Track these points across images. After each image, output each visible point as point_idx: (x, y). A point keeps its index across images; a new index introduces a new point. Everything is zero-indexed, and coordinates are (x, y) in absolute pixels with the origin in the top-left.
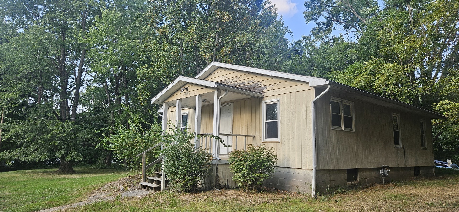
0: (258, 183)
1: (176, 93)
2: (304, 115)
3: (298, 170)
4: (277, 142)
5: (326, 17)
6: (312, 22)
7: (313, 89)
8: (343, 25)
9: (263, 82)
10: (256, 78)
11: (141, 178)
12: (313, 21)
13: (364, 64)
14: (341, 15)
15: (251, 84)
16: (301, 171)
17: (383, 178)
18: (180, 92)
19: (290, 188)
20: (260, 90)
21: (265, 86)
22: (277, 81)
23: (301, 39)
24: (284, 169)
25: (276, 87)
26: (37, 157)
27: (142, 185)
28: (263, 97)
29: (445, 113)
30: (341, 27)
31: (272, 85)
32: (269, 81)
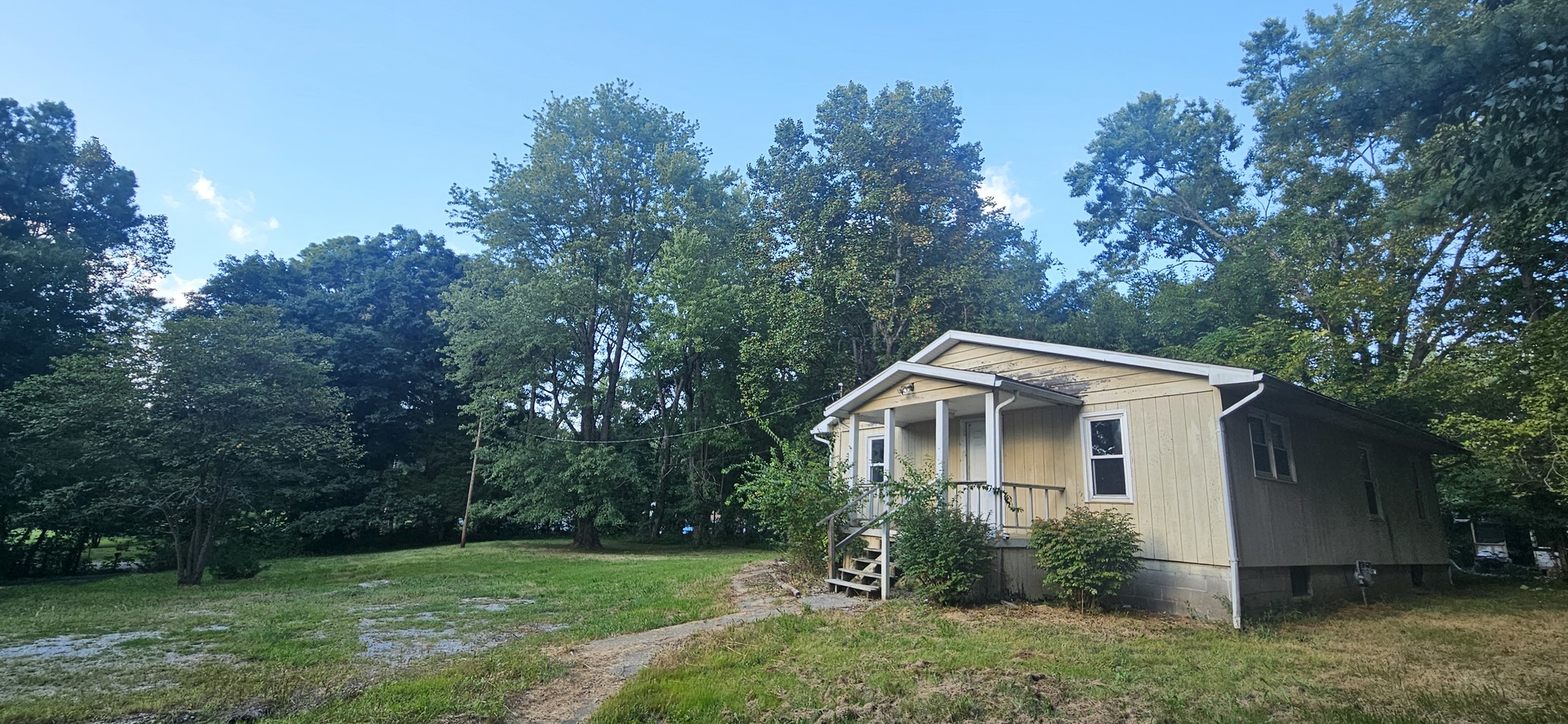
0: (1109, 592)
1: (884, 396)
2: (1195, 446)
3: (1187, 565)
4: (1125, 504)
5: (1125, 232)
6: (1095, 241)
7: (1217, 392)
8: (1165, 248)
9: (1078, 373)
10: (1061, 365)
11: (827, 571)
12: (1098, 239)
13: (1244, 332)
14: (1159, 227)
15: (1049, 378)
16: (1196, 569)
17: (1363, 589)
18: (895, 392)
19: (1169, 605)
20: (1073, 390)
21: (1087, 383)
22: (1115, 371)
23: (1076, 277)
24: (1149, 562)
25: (1113, 384)
26: (543, 516)
27: (832, 585)
28: (1082, 405)
29: (1467, 443)
30: (1161, 251)
31: (1103, 380)
32: (1096, 372)
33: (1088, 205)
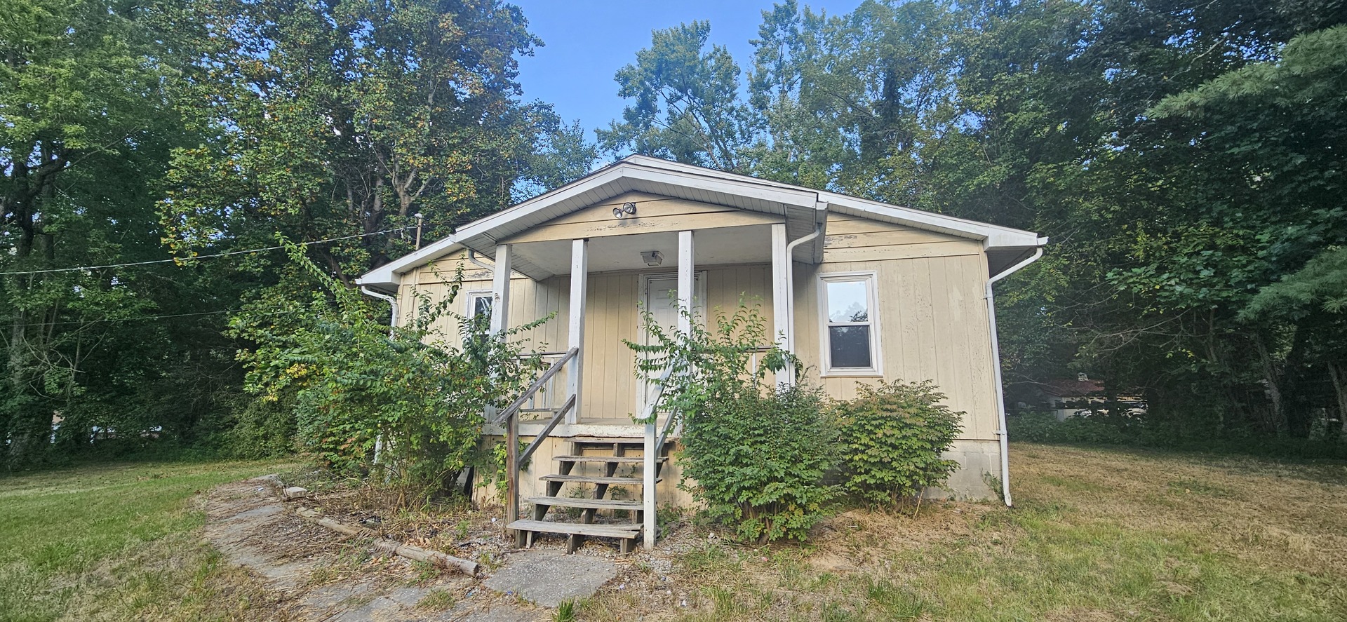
1: (572, 220)
2: (957, 313)
4: (869, 377)
7: (986, 257)
25: (861, 240)
27: (522, 534)
28: (821, 263)
31: (848, 236)
32: (838, 226)
33: (628, 110)
